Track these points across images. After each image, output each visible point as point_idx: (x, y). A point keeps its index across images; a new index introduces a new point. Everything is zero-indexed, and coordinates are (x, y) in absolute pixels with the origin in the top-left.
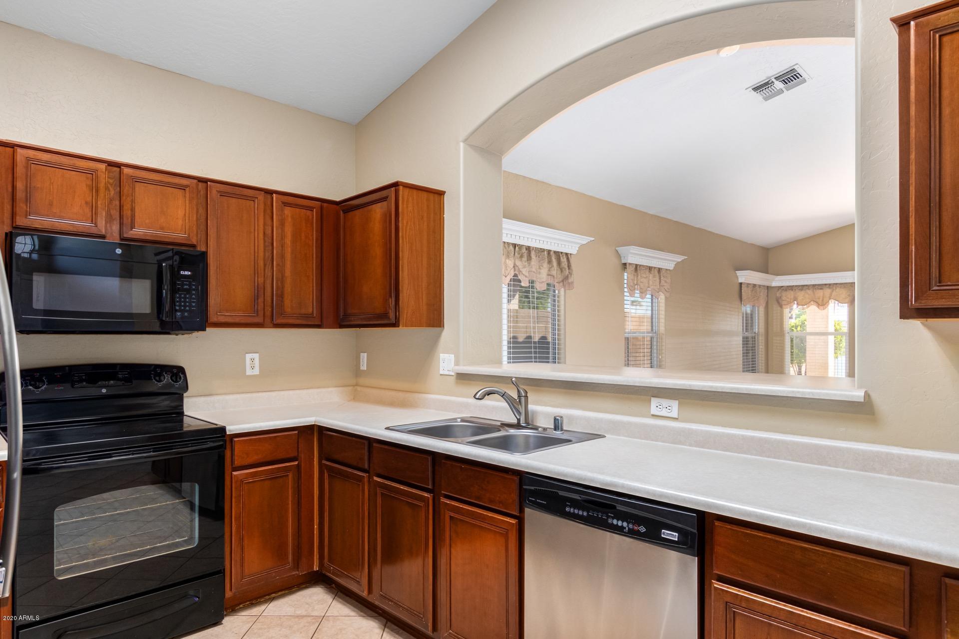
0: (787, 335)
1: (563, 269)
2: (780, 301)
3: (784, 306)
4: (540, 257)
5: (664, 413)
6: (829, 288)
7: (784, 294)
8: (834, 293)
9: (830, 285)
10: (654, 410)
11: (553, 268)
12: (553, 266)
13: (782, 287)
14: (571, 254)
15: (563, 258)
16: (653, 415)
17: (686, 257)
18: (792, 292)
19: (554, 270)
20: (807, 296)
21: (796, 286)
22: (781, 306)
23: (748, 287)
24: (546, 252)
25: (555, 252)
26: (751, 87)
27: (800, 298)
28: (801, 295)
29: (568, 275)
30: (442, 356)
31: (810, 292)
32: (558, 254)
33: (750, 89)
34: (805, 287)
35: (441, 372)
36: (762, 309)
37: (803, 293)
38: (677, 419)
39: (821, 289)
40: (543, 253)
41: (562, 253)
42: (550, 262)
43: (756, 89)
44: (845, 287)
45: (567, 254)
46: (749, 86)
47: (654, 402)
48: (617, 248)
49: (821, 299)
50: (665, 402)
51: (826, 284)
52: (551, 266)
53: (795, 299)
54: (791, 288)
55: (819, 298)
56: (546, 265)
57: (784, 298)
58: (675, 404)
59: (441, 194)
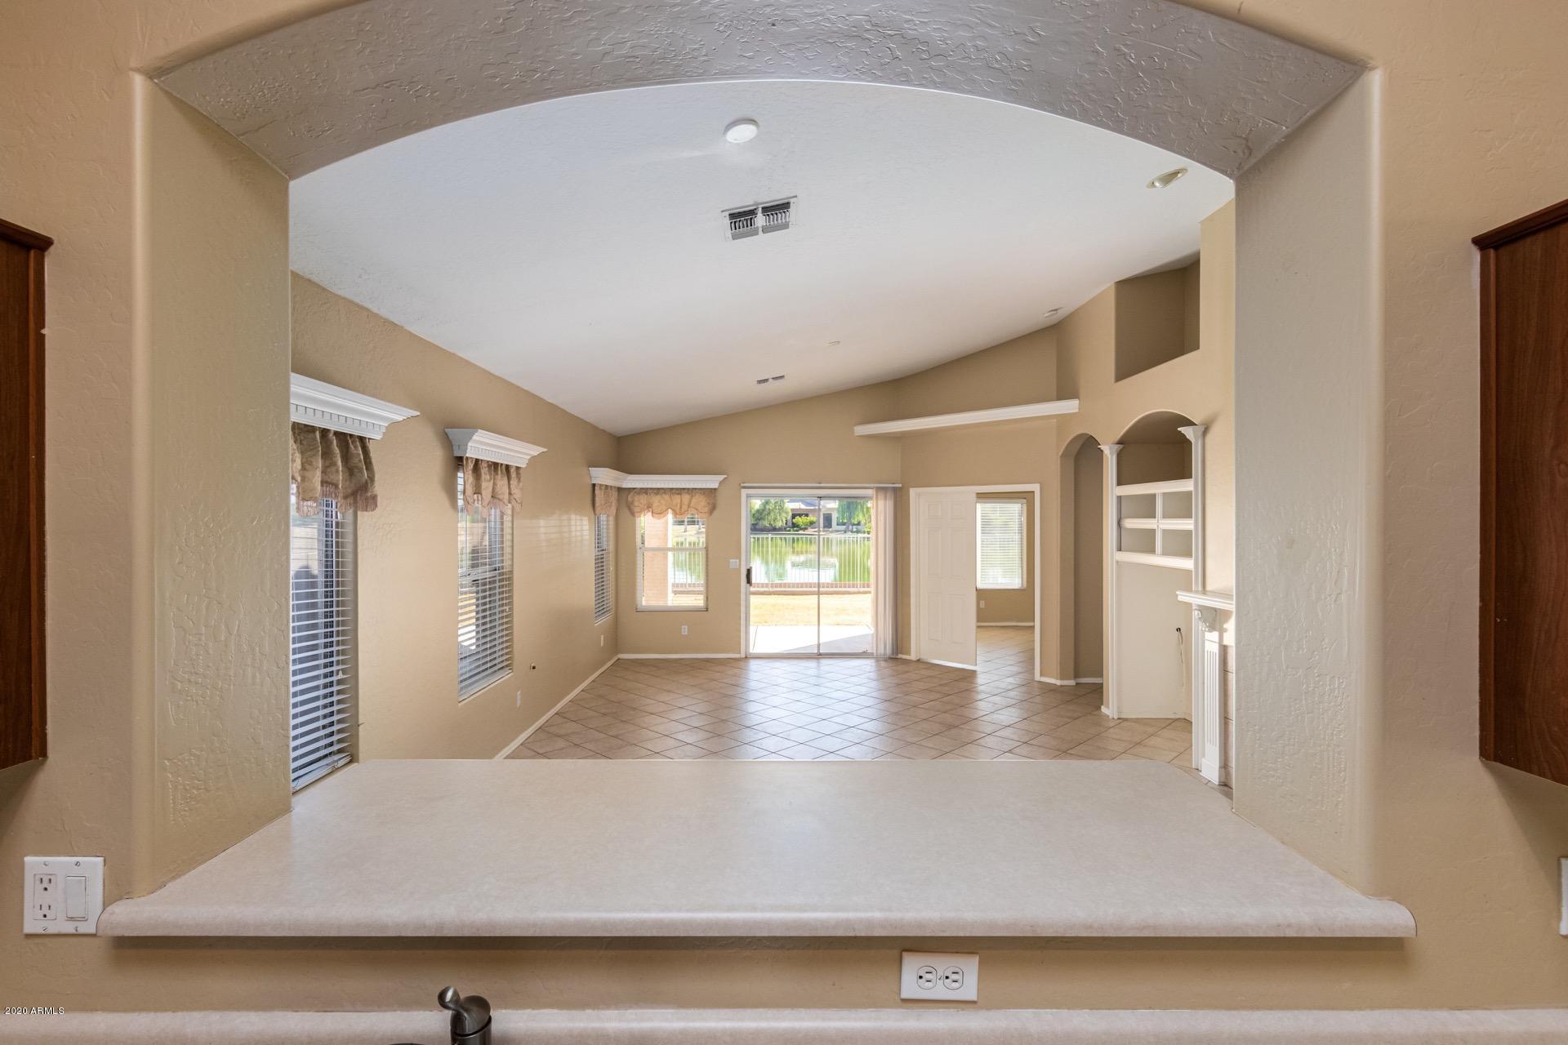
0: (638, 551)
1: (356, 470)
2: (632, 508)
3: (636, 514)
4: (305, 442)
5: (940, 991)
6: (689, 494)
7: (636, 498)
8: (694, 500)
9: (688, 489)
10: (910, 986)
11: (334, 469)
12: (334, 464)
13: (634, 489)
14: (369, 439)
15: (356, 447)
16: (905, 1001)
17: (545, 450)
18: (646, 496)
19: (337, 471)
20: (663, 501)
21: (651, 489)
22: (633, 514)
23: (601, 489)
24: (318, 433)
25: (336, 433)
26: (728, 210)
27: (655, 504)
28: (656, 500)
29: (366, 482)
30: (33, 863)
31: (666, 497)
32: (342, 437)
33: (727, 213)
34: (661, 491)
35: (29, 928)
36: (612, 519)
37: (658, 497)
38: (974, 1002)
39: (680, 494)
40: (311, 435)
41: (351, 436)
42: (327, 454)
43: (732, 216)
44: (704, 494)
45: (362, 439)
46: (727, 208)
47: (912, 965)
48: (446, 430)
49: (679, 507)
50: (943, 964)
51: (684, 489)
52: (327, 463)
53: (649, 507)
54: (645, 491)
55: (677, 506)
56: (319, 463)
57: (636, 504)
58: (970, 968)
59: (38, 245)
